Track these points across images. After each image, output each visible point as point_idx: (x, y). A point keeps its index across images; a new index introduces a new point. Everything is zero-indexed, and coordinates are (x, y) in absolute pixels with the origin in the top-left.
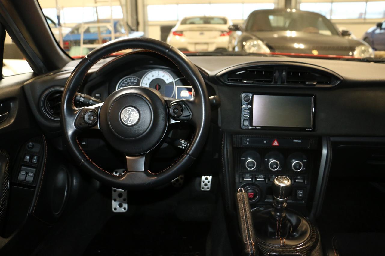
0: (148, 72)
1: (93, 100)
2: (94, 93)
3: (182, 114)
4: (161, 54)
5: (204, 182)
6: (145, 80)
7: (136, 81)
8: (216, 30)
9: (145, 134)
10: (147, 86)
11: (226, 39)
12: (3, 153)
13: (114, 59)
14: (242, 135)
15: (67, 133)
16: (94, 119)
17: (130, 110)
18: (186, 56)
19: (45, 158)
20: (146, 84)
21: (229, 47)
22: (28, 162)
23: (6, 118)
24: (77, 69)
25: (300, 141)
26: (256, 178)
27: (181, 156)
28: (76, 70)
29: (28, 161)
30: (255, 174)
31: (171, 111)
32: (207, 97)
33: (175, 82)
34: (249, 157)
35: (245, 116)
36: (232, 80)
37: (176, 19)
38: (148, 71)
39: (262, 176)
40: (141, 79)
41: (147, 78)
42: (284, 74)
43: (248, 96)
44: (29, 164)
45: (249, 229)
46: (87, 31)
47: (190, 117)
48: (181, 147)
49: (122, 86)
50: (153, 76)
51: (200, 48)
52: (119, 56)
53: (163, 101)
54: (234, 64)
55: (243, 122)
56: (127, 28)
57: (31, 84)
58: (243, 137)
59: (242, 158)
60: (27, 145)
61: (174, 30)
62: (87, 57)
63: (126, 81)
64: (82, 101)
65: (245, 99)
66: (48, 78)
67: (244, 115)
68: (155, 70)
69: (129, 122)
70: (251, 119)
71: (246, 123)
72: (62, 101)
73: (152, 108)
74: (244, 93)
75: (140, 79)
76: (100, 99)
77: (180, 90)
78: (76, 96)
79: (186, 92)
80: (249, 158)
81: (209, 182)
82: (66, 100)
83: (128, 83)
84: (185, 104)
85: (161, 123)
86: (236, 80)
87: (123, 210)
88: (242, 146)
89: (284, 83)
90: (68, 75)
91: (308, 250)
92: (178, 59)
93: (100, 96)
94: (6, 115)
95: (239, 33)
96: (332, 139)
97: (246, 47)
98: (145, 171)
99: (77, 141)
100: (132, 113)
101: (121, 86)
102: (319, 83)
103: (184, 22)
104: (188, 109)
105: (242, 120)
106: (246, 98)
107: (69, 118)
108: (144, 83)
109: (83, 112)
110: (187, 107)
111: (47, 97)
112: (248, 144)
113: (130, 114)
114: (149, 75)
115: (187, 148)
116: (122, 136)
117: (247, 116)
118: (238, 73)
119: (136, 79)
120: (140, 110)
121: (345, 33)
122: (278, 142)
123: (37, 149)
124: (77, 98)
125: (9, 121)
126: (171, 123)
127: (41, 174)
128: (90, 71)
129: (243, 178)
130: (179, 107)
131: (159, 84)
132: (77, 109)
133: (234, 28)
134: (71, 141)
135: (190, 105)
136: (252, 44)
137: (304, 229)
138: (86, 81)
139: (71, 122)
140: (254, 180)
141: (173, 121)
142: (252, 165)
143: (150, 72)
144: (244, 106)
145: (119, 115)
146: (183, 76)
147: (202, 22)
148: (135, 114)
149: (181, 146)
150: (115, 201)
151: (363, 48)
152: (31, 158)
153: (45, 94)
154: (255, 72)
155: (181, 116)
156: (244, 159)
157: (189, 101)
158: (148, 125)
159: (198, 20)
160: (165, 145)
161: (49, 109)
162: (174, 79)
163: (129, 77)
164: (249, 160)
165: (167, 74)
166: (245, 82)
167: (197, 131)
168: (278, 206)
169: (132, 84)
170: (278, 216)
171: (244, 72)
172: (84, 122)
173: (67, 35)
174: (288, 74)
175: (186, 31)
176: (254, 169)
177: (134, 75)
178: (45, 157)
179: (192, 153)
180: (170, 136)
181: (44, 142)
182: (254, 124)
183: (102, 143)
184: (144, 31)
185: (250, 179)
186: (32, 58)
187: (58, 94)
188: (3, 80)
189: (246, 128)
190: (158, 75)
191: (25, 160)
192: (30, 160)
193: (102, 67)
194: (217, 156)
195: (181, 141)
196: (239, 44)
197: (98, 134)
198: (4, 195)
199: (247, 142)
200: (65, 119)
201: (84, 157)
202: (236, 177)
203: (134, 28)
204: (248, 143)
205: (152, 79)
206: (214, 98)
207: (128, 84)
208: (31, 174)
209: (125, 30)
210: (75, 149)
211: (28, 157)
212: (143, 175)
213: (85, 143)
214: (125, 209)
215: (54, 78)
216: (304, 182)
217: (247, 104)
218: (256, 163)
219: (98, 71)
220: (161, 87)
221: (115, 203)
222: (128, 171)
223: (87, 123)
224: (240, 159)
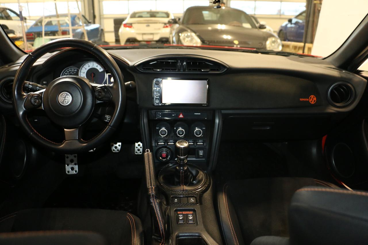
1: (39, 87)
3: (104, 96)
4: (88, 51)
5: (137, 148)
6: (83, 70)
8: (160, 23)
9: (77, 112)
11: (168, 30)
13: (59, 53)
15: (19, 113)
16: (39, 101)
17: (65, 94)
20: (84, 73)
25: (200, 114)
26: (168, 143)
30: (167, 139)
31: (96, 94)
35: (156, 96)
36: (146, 69)
37: (127, 13)
39: (172, 141)
40: (79, 69)
41: (84, 68)
42: (185, 64)
43: (158, 81)
45: (151, 178)
47: (110, 98)
48: (106, 121)
49: (65, 75)
50: (89, 66)
51: (147, 38)
55: (155, 101)
58: (157, 111)
61: (124, 22)
62: (31, 54)
63: (68, 71)
64: (31, 88)
65: (156, 83)
66: (4, 69)
68: (90, 62)
69: (64, 103)
70: (161, 98)
71: (157, 101)
74: (156, 79)
78: (25, 84)
81: (141, 148)
82: (16, 87)
83: (70, 72)
84: (107, 89)
87: (75, 172)
88: (156, 119)
89: (185, 70)
90: (18, 68)
91: (201, 193)
92: (101, 55)
93: (46, 83)
95: (177, 26)
96: (223, 112)
97: (181, 38)
98: (79, 140)
99: (26, 118)
100: (67, 96)
102: (212, 70)
103: (133, 16)
104: (109, 93)
105: (155, 99)
107: (19, 101)
108: (82, 72)
109: (30, 97)
110: (108, 91)
111: (4, 84)
112: (160, 117)
113: (65, 97)
114: (86, 66)
116: (59, 114)
117: (158, 96)
118: (152, 63)
119: (76, 69)
120: (73, 94)
121: (262, 27)
122: (183, 115)
124: (27, 85)
126: (97, 103)
128: (35, 64)
129: (158, 142)
130: (102, 91)
131: (94, 73)
132: (25, 94)
133: (173, 21)
134: (21, 119)
137: (200, 178)
139: (21, 104)
140: (166, 144)
142: (164, 133)
143: (86, 63)
145: (57, 98)
147: (148, 15)
148: (69, 97)
149: (106, 120)
150: (68, 165)
151: (273, 39)
154: (164, 63)
155: (104, 98)
156: (158, 128)
157: (109, 86)
158: (79, 105)
159: (146, 13)
160: (95, 120)
161: (5, 95)
163: (70, 68)
168: (181, 163)
169: (73, 73)
170: (182, 169)
171: (155, 63)
172: (31, 104)
173: (31, 28)
174: (187, 63)
175: (134, 23)
176: (166, 136)
177: (73, 66)
182: (163, 102)
183: (47, 120)
185: (164, 144)
189: (158, 105)
190: (92, 65)
193: (47, 60)
195: (106, 116)
196: (177, 35)
197: (42, 113)
201: (33, 131)
202: (153, 142)
203: (91, 21)
205: (88, 68)
206: (130, 83)
209: (83, 22)
210: (25, 125)
213: (37, 120)
214: (76, 171)
215: (8, 70)
216: (203, 144)
217: (158, 87)
218: (167, 131)
220: (96, 75)
221: (68, 167)
222: (66, 140)
223: (34, 105)
224: (155, 128)
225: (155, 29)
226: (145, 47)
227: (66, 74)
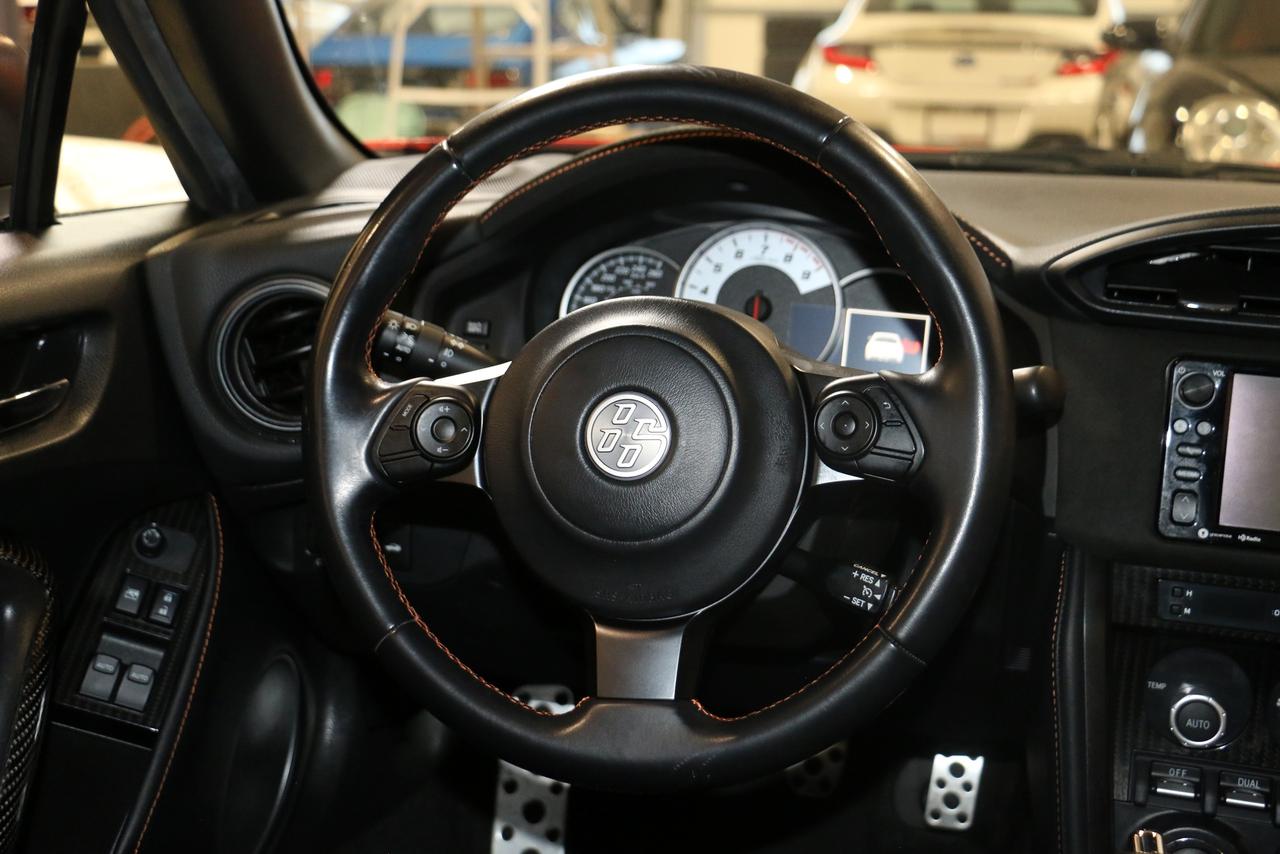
0: (718, 235)
1: (455, 349)
2: (458, 316)
3: (874, 445)
4: (794, 153)
5: (941, 784)
6: (699, 272)
7: (656, 274)
8: (1036, 44)
9: (691, 523)
10: (711, 299)
11: (1087, 88)
12: (31, 562)
14: (1159, 570)
16: (459, 436)
17: (633, 406)
18: (912, 168)
19: (211, 606)
20: (705, 291)
21: (1096, 133)
22: (130, 615)
23: (56, 406)
24: (399, 198)
26: (1223, 792)
27: (853, 646)
28: (393, 205)
29: (133, 610)
30: (1219, 769)
31: (821, 426)
32: (1002, 372)
33: (843, 288)
34: (1189, 682)
35: (1180, 473)
36: (1125, 295)
38: (719, 230)
39: (1254, 785)
40: (682, 264)
41: (709, 260)
43: (1206, 376)
44: (139, 628)
46: (423, 25)
47: (912, 460)
48: (856, 601)
49: (589, 294)
50: (739, 254)
51: (951, 131)
52: (588, 152)
53: (789, 375)
54: (1138, 219)
55: (1172, 501)
56: (609, 22)
57: (179, 256)
58: (1166, 577)
59: (1152, 685)
60: (136, 536)
61: (829, 36)
62: (445, 147)
63: (611, 270)
64: (407, 350)
65: (1189, 391)
66: (257, 231)
67: (1180, 468)
69: (620, 464)
70: (1210, 494)
71: (1187, 510)
72: (317, 340)
73: (737, 404)
74: (1187, 363)
75: (677, 267)
76: (487, 347)
77: (862, 330)
78: (384, 326)
79: (894, 341)
80: (1188, 688)
81: (967, 787)
82: (337, 339)
83: (620, 279)
84: (893, 396)
85: (773, 482)
86: (1148, 297)
88: (1155, 624)
90: (356, 226)
92: (875, 179)
93: (485, 332)
94: (56, 392)
95: (1157, 62)
97: (1188, 134)
98: (680, 704)
99: (373, 533)
100: (642, 421)
101: (584, 294)
104: (905, 423)
105: (1166, 494)
106: (1193, 386)
107: (343, 424)
108: (693, 287)
109: (411, 402)
110: (904, 412)
111: (247, 319)
112: (1187, 615)
113: (631, 425)
114: (721, 249)
115: (884, 614)
116: (581, 527)
117: (1194, 475)
118: (1161, 261)
119: (659, 264)
120: (677, 410)
123: (177, 561)
124: (388, 335)
125: (70, 420)
126: (821, 481)
127: (185, 676)
128: (457, 212)
129: (1155, 782)
130: (861, 410)
131: (766, 294)
132: (383, 385)
134: (343, 535)
135: (918, 403)
136: (1222, 116)
138: (431, 260)
139: (354, 443)
140: (1209, 800)
141: (827, 476)
142: (1205, 724)
143: (724, 237)
144: (1181, 426)
145: (579, 426)
146: (888, 262)
148: (652, 429)
149: (860, 596)
152: (149, 602)
153: (238, 307)
154: (1250, 262)
155: (869, 452)
156: (1161, 686)
157: (910, 383)
158: (710, 485)
160: (780, 586)
161: (251, 380)
162: (840, 278)
163: (625, 255)
164: (1189, 695)
165: (805, 251)
166: (1192, 306)
167: (945, 531)
169: (638, 286)
171: (1191, 259)
172: (411, 446)
175: (887, 44)
176: (1212, 746)
177: (646, 246)
178: (213, 597)
179: (913, 637)
180: (806, 544)
181: (213, 530)
182: (1225, 520)
183: (481, 550)
184: (687, 35)
185: (1192, 795)
186: (188, 134)
187: (294, 310)
188: (55, 229)
189: (1185, 533)
190: (763, 252)
191: (119, 606)
192: (140, 609)
193: (507, 197)
194: (1022, 661)
195: (861, 572)
196: (1156, 117)
198: (18, 759)
199: (1184, 604)
200: (325, 425)
201: (398, 613)
202: (1116, 773)
203: (640, 20)
204: (1187, 611)
205: (732, 266)
206: (1032, 379)
207: (620, 286)
208: (142, 674)
209: (599, 28)
210: (359, 573)
211: (133, 594)
212: (670, 719)
213: (397, 548)
215: (282, 235)
217: (1199, 417)
218: (1223, 716)
219: (486, 213)
220: (775, 311)
221: (506, 843)
222: (600, 693)
223: (426, 455)
224: (1143, 685)
225: (1007, 83)
226: (1063, 166)
227: (597, 288)
